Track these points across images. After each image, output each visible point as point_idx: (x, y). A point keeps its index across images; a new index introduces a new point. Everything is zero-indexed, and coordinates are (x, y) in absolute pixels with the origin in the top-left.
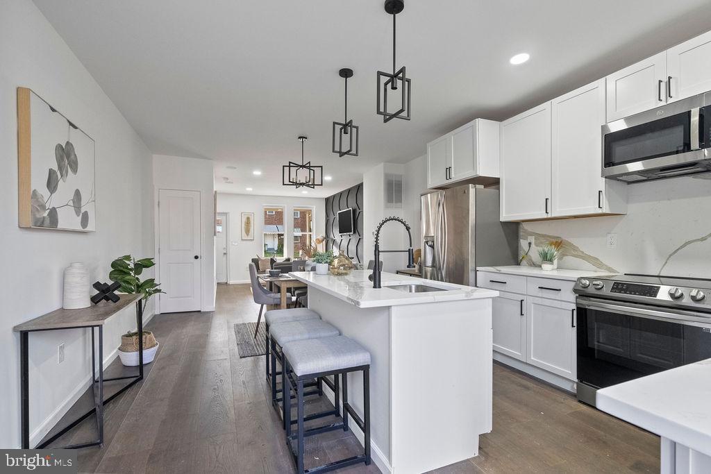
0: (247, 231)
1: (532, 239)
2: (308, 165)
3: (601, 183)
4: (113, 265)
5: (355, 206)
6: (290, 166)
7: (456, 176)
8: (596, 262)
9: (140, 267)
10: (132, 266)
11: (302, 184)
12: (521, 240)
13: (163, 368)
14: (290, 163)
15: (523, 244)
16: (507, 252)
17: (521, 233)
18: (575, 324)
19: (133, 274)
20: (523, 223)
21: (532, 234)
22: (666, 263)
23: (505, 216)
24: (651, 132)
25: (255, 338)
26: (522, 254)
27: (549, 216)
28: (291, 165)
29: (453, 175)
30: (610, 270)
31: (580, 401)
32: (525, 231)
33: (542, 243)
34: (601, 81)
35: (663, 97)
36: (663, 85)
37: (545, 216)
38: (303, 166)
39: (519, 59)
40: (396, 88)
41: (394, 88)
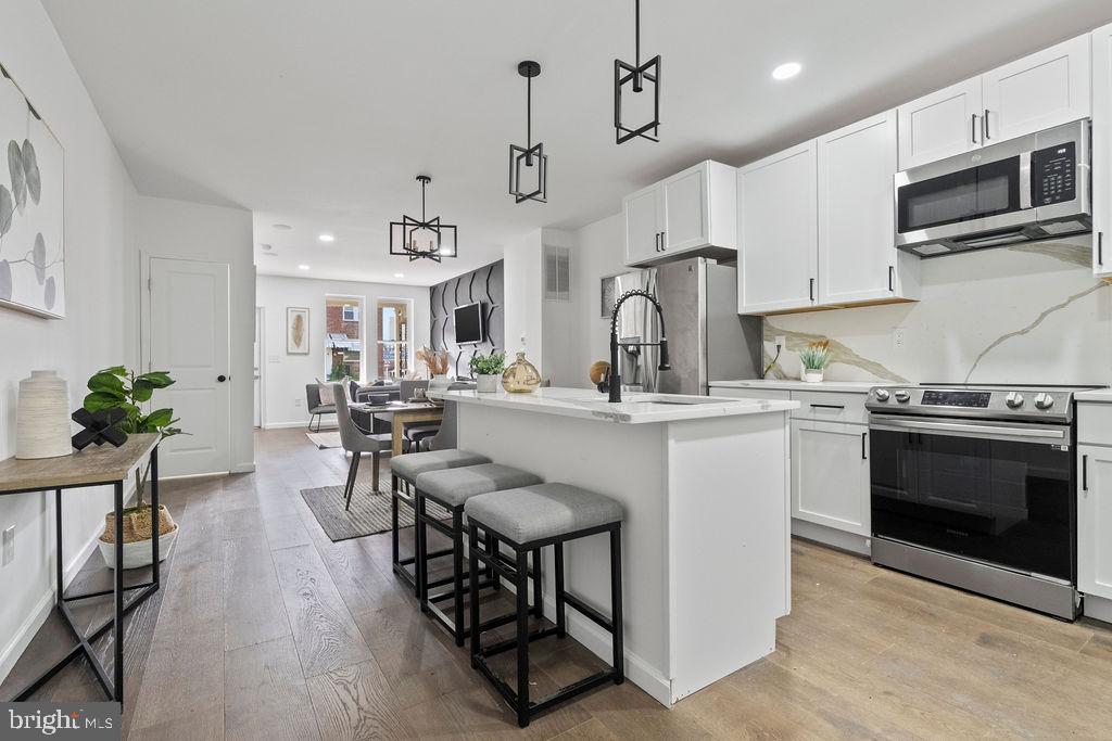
0: (298, 339)
1: (781, 340)
2: (435, 223)
3: (892, 256)
4: (91, 384)
5: (485, 298)
6: (404, 224)
7: (672, 247)
8: (877, 369)
9: (146, 385)
10: (128, 385)
11: (424, 254)
12: (765, 343)
13: (192, 567)
14: (405, 217)
15: (769, 347)
16: (745, 358)
17: (765, 333)
18: (867, 454)
19: (130, 401)
20: (768, 318)
21: (782, 333)
22: (975, 365)
23: (746, 306)
24: (965, 184)
25: (347, 509)
26: (766, 362)
27: (815, 304)
28: (407, 221)
29: (667, 245)
30: (897, 378)
31: (876, 564)
32: (771, 329)
33: (796, 345)
34: (889, 115)
35: (978, 138)
36: (978, 121)
37: (808, 304)
38: (424, 225)
39: (787, 71)
40: (640, 90)
41: (637, 89)
